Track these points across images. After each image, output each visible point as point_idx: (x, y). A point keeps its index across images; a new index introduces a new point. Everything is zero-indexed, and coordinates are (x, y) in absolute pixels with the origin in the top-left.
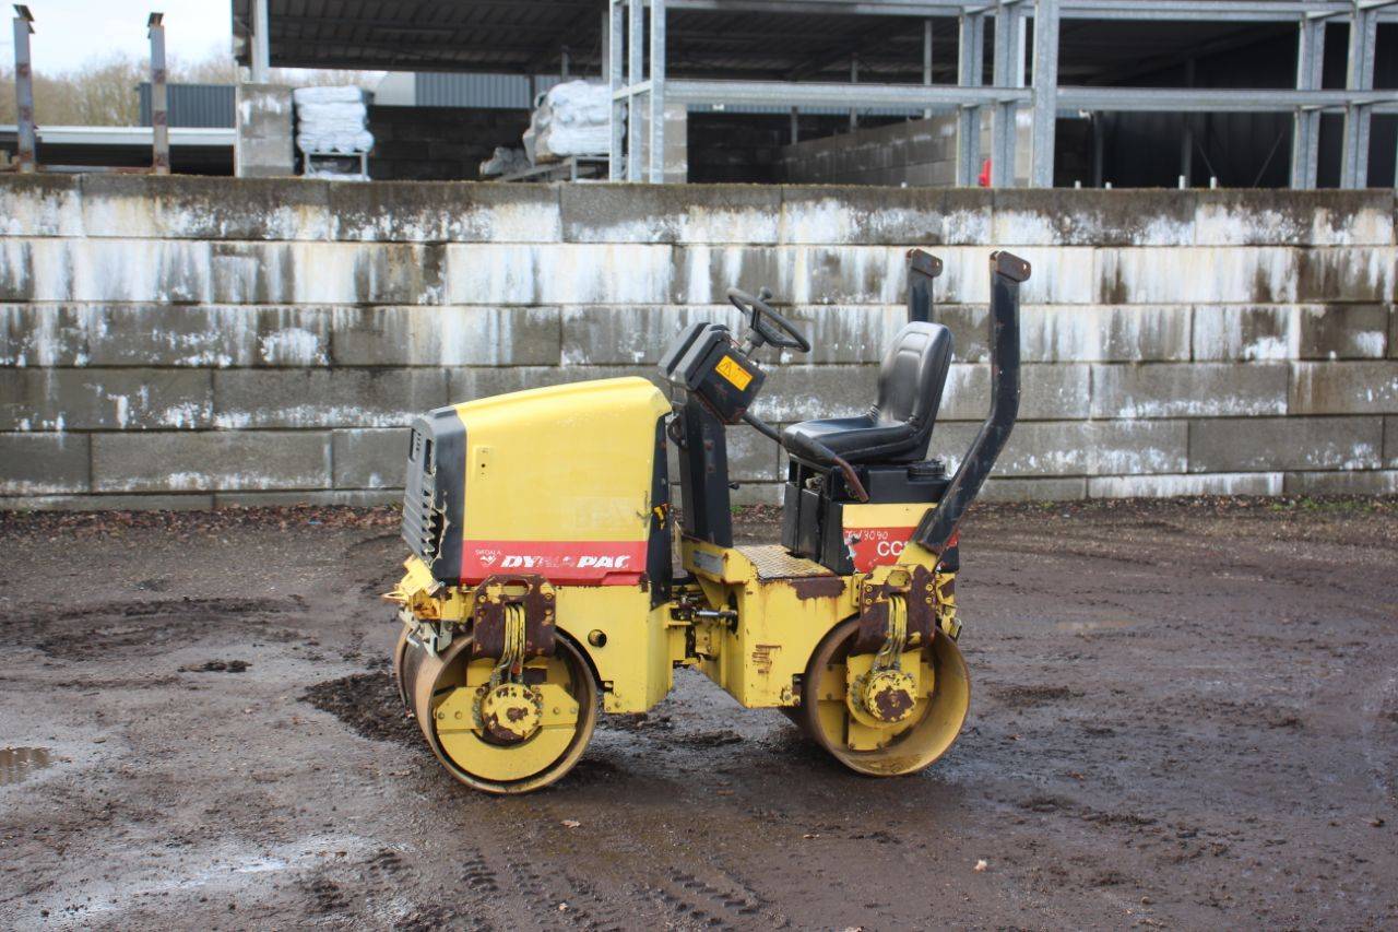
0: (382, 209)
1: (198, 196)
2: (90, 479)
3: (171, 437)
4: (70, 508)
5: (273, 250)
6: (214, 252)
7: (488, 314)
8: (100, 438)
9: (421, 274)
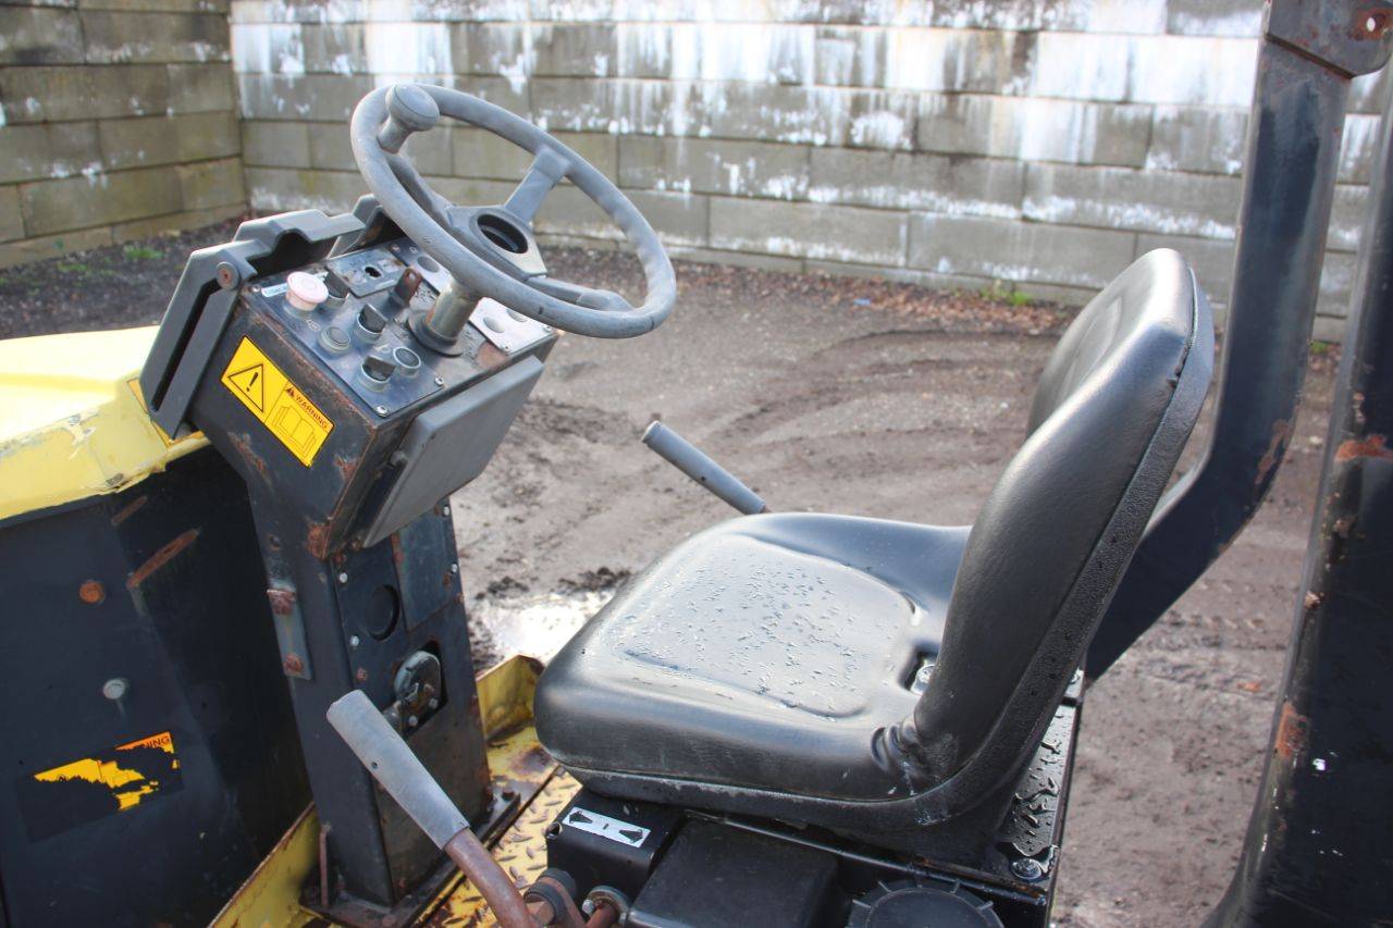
2: (707, 235)
3: (771, 205)
4: (692, 258)
5: (869, 35)
6: (818, 37)
7: (1074, 109)
8: (717, 202)
9: (1009, 63)
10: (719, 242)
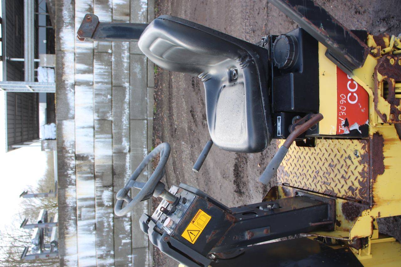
0: (66, 173)
1: (64, 225)
2: (145, 248)
3: (133, 228)
5: (79, 204)
6: (80, 220)
7: (97, 141)
8: (134, 246)
9: (85, 161)
10: (146, 244)
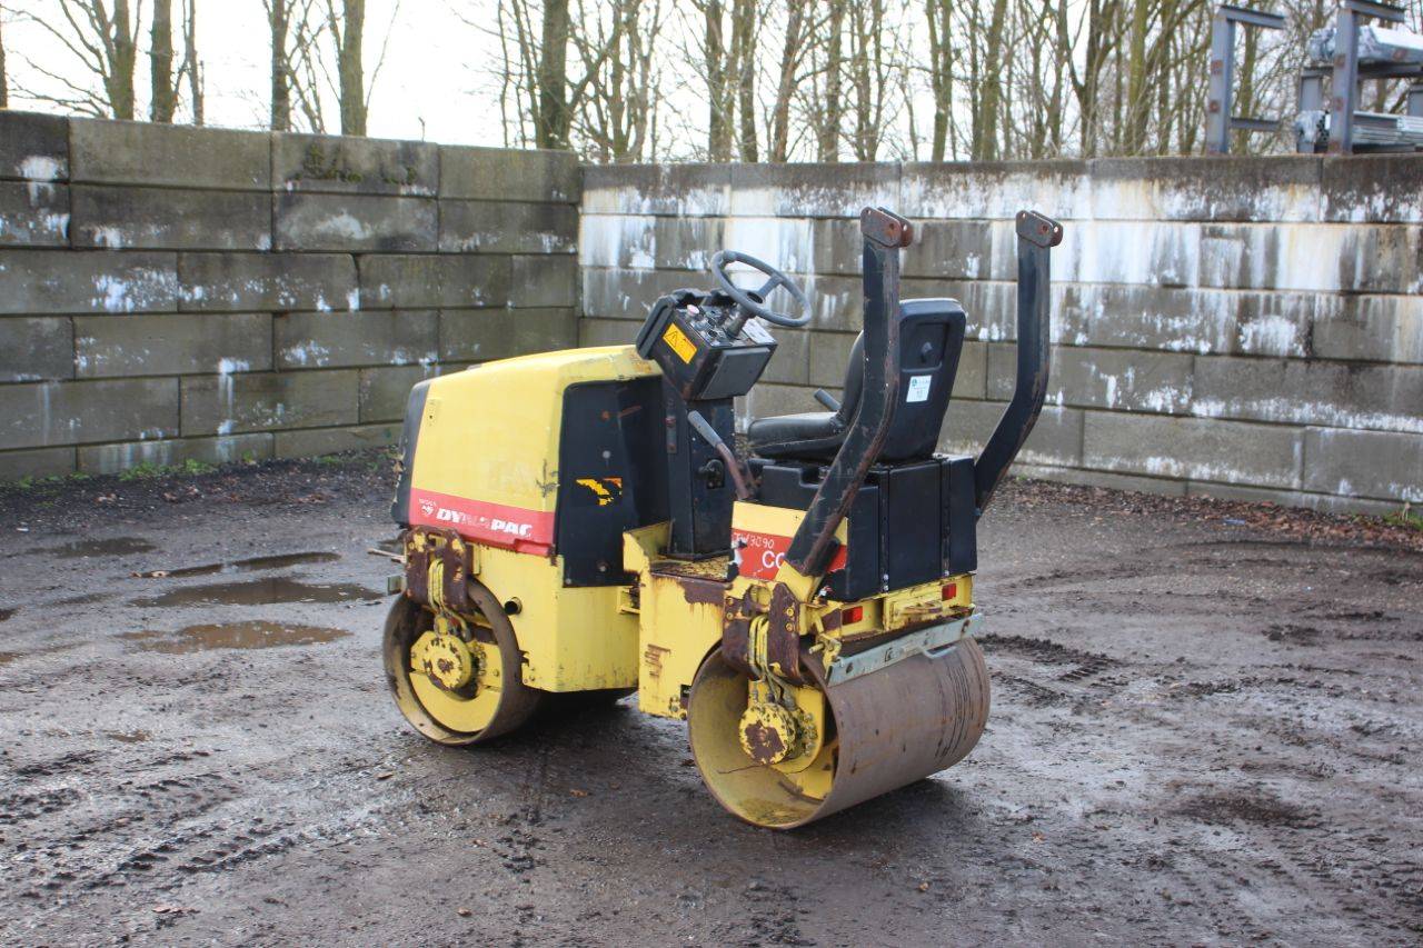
0: (1376, 186)
2: (1081, 454)
3: (1151, 419)
4: (1063, 480)
5: (1259, 232)
6: (1203, 235)
8: (1092, 415)
9: (1414, 259)
10: (1094, 462)
